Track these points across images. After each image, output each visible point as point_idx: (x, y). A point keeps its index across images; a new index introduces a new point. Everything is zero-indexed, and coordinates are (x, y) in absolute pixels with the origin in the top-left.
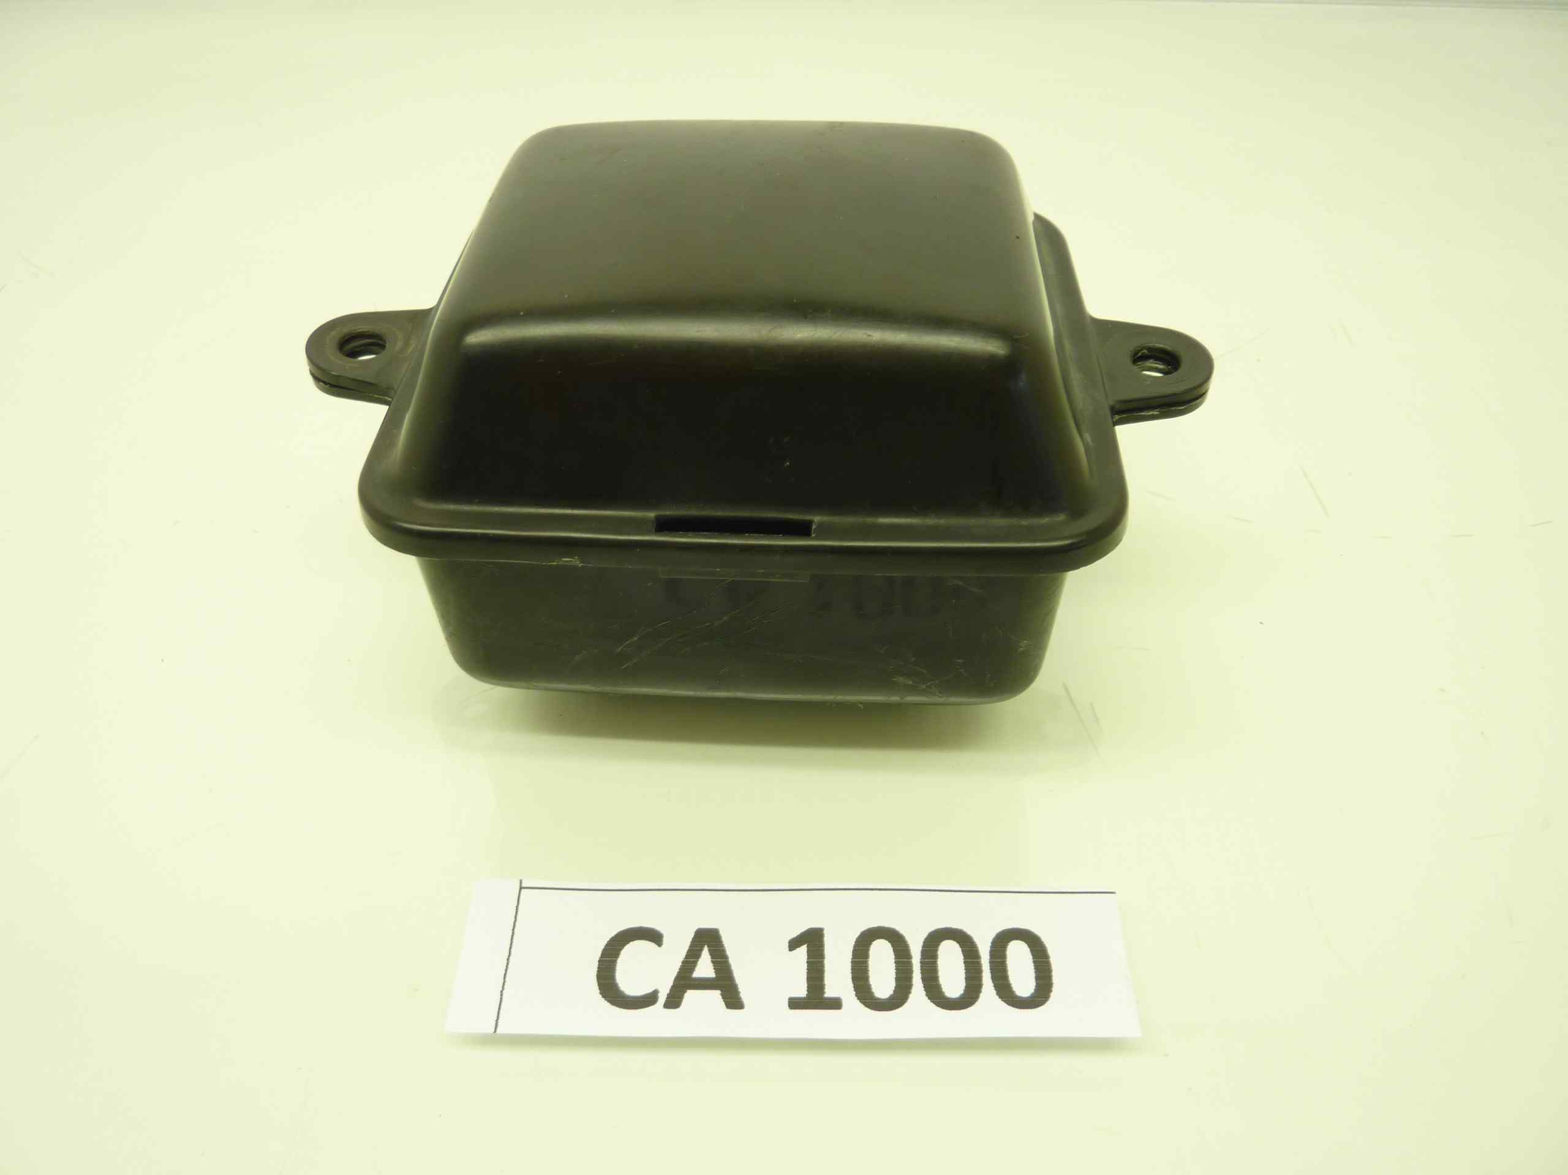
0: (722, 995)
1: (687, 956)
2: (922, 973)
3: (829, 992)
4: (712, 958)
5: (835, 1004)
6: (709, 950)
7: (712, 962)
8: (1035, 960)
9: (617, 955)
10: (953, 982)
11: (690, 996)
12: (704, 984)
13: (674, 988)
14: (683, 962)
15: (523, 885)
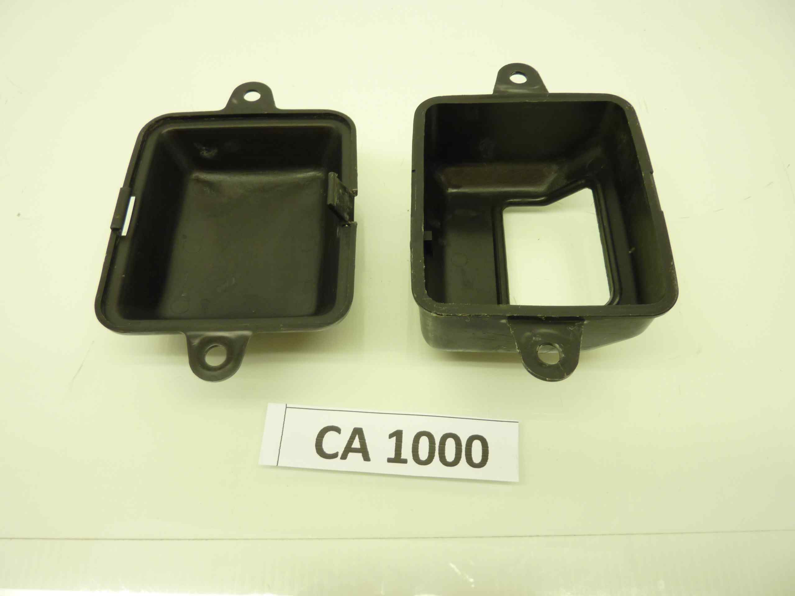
0: (362, 455)
1: (350, 439)
2: (439, 451)
3: (403, 457)
4: (359, 440)
5: (405, 461)
6: (359, 437)
7: (360, 441)
8: (483, 448)
9: (323, 437)
10: (450, 456)
11: (351, 455)
12: (356, 451)
13: (344, 451)
14: (348, 441)
15: (287, 406)
